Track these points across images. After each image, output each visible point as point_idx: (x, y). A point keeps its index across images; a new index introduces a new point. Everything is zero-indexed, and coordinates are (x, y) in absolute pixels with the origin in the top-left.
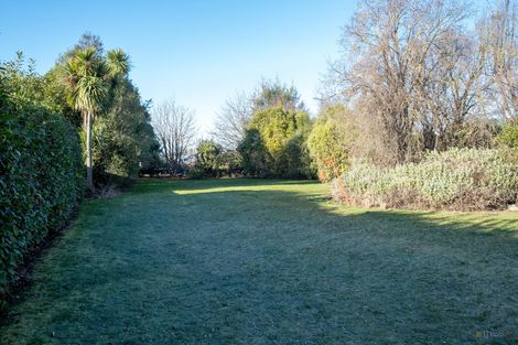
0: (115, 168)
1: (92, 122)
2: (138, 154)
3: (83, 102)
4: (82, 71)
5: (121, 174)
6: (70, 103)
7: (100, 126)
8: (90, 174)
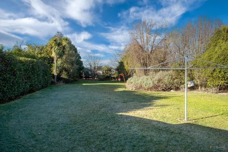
0: (64, 76)
1: (57, 60)
2: (72, 71)
3: (54, 55)
4: (53, 45)
5: (66, 78)
6: (50, 55)
7: (59, 62)
8: (56, 78)
